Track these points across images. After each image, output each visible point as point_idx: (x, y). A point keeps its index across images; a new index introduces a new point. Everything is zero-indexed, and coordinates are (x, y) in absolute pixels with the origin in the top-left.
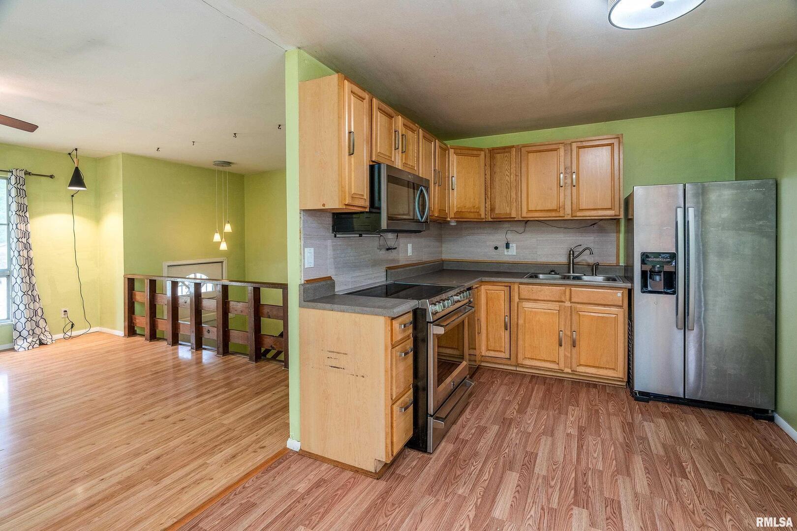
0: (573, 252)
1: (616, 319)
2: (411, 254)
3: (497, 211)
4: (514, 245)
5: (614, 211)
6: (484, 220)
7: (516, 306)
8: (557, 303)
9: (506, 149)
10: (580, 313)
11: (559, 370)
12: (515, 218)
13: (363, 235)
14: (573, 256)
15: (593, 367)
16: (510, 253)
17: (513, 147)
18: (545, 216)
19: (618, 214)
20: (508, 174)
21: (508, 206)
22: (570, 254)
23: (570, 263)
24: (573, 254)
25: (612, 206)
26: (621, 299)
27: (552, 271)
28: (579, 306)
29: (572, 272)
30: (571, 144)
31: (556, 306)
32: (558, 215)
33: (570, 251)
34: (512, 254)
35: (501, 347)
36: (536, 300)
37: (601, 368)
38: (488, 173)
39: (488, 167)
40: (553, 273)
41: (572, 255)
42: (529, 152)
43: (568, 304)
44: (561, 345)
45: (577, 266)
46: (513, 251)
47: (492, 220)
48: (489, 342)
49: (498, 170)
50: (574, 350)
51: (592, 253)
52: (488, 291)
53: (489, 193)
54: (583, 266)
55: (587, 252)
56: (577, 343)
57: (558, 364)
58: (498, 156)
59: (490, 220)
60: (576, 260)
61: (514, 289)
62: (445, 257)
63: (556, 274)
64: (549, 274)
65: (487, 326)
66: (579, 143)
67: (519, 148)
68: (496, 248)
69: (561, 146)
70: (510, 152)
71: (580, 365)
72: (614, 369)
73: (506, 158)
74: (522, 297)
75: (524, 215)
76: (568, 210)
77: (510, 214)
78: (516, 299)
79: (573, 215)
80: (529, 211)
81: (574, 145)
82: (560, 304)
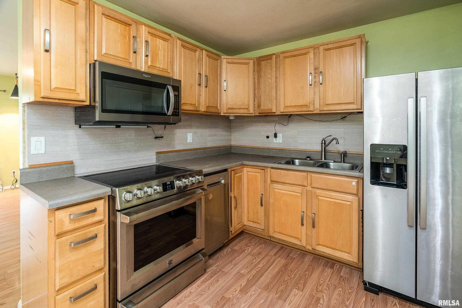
0: (325, 141)
1: (350, 206)
2: (191, 141)
3: (262, 108)
4: (281, 135)
5: (356, 105)
6: (253, 115)
7: (268, 186)
8: (300, 187)
9: (268, 57)
10: (320, 198)
11: (301, 246)
12: (275, 113)
13: (122, 126)
14: (325, 145)
15: (331, 248)
16: (277, 141)
17: (274, 54)
18: (299, 110)
19: (359, 107)
20: (271, 77)
21: (270, 103)
22: (322, 143)
23: (322, 151)
24: (325, 143)
25: (354, 100)
26: (356, 188)
27: (308, 157)
28: (318, 191)
29: (323, 159)
30: (318, 48)
31: (299, 189)
32: (308, 110)
33: (322, 141)
34: (278, 142)
35: (258, 219)
36: (284, 183)
37: (337, 250)
38: (256, 77)
39: (256, 73)
40: (308, 159)
41: (323, 144)
42: (286, 57)
43: (309, 188)
44: (302, 225)
45: (330, 153)
46: (280, 139)
47: (259, 115)
48: (249, 215)
49: (263, 75)
50: (314, 231)
51: (338, 143)
52: (249, 173)
53: (257, 93)
54: (334, 154)
55: (334, 142)
56: (316, 224)
57: (301, 241)
58: (263, 63)
59: (258, 114)
60: (328, 148)
61: (267, 172)
62: (233, 143)
63: (311, 160)
64: (305, 159)
65: (248, 202)
66: (326, 46)
67: (277, 55)
68: (268, 137)
69: (310, 50)
70: (271, 59)
71: (319, 245)
72: (349, 253)
73: (269, 64)
74: (273, 179)
75: (282, 110)
76: (317, 106)
77: (271, 109)
78: (269, 181)
79: (321, 109)
80: (286, 107)
81: (321, 48)
82: (303, 187)
